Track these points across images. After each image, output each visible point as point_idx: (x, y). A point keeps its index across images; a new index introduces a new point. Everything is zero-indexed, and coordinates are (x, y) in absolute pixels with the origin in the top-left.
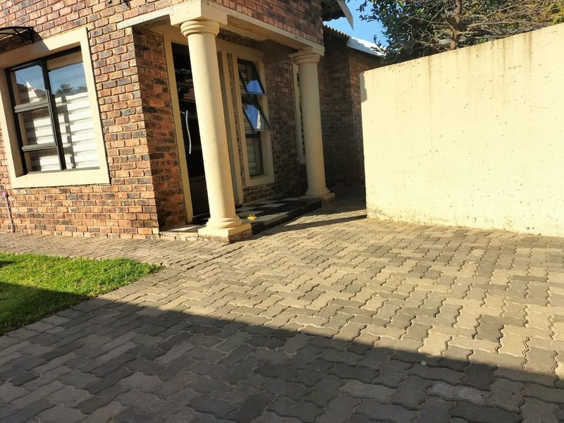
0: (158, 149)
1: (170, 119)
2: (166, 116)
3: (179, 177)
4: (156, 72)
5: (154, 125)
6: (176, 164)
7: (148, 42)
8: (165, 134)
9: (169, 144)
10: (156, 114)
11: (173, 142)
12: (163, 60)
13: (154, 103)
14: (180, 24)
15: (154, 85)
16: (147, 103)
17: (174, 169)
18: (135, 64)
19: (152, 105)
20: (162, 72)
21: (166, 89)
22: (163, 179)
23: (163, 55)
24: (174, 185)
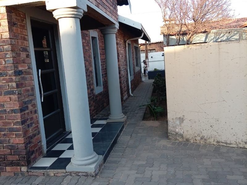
0: (25, 103)
1: (31, 78)
2: (28, 76)
3: (38, 122)
4: (22, 42)
5: (22, 84)
6: (36, 112)
7: (16, 19)
8: (28, 91)
9: (31, 98)
10: (23, 76)
11: (33, 95)
12: (25, 32)
13: (21, 67)
14: (54, 10)
15: (21, 53)
16: (17, 67)
17: (34, 116)
18: (9, 37)
19: (20, 69)
20: (25, 42)
21: (28, 55)
22: (28, 126)
23: (26, 28)
24: (35, 129)
